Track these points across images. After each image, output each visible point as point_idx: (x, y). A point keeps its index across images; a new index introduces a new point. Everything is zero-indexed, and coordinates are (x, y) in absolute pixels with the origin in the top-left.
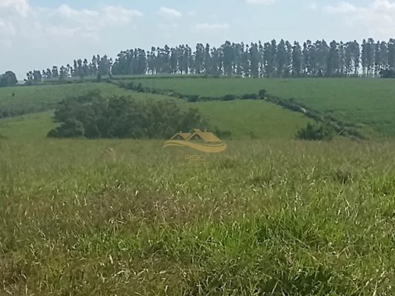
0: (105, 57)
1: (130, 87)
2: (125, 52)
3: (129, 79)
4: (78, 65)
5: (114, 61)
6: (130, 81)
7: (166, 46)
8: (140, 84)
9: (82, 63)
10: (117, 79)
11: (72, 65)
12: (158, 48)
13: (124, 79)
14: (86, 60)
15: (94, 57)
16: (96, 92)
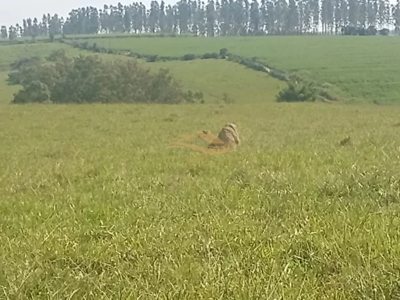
0: (56, 15)
1: (84, 47)
2: (76, 11)
3: (83, 38)
4: (27, 25)
5: (65, 20)
6: (84, 41)
7: (119, 4)
8: (95, 45)
9: (32, 23)
10: (71, 39)
11: (21, 25)
12: (111, 6)
13: (77, 39)
14: (35, 19)
15: (44, 16)
16: (61, 51)
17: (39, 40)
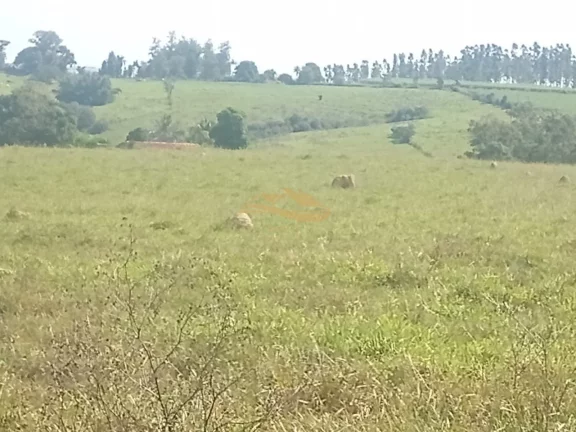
0: (441, 52)
1: (488, 100)
2: (472, 48)
3: (484, 88)
4: (399, 62)
5: (452, 60)
6: (489, 92)
7: (536, 43)
8: (505, 98)
9: (406, 61)
10: (467, 87)
11: (391, 62)
12: (523, 46)
13: (475, 87)
14: (411, 55)
15: (424, 52)
17: (422, 85)
